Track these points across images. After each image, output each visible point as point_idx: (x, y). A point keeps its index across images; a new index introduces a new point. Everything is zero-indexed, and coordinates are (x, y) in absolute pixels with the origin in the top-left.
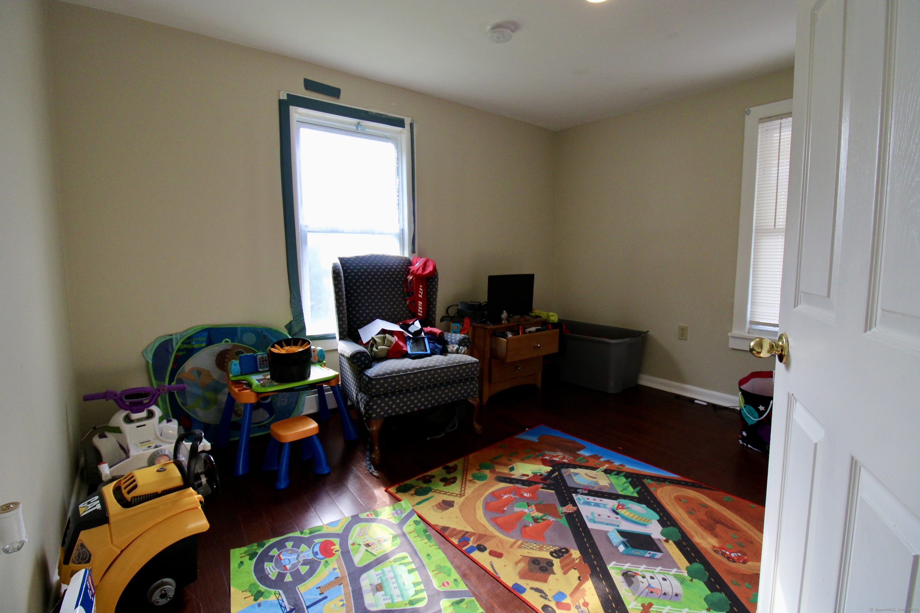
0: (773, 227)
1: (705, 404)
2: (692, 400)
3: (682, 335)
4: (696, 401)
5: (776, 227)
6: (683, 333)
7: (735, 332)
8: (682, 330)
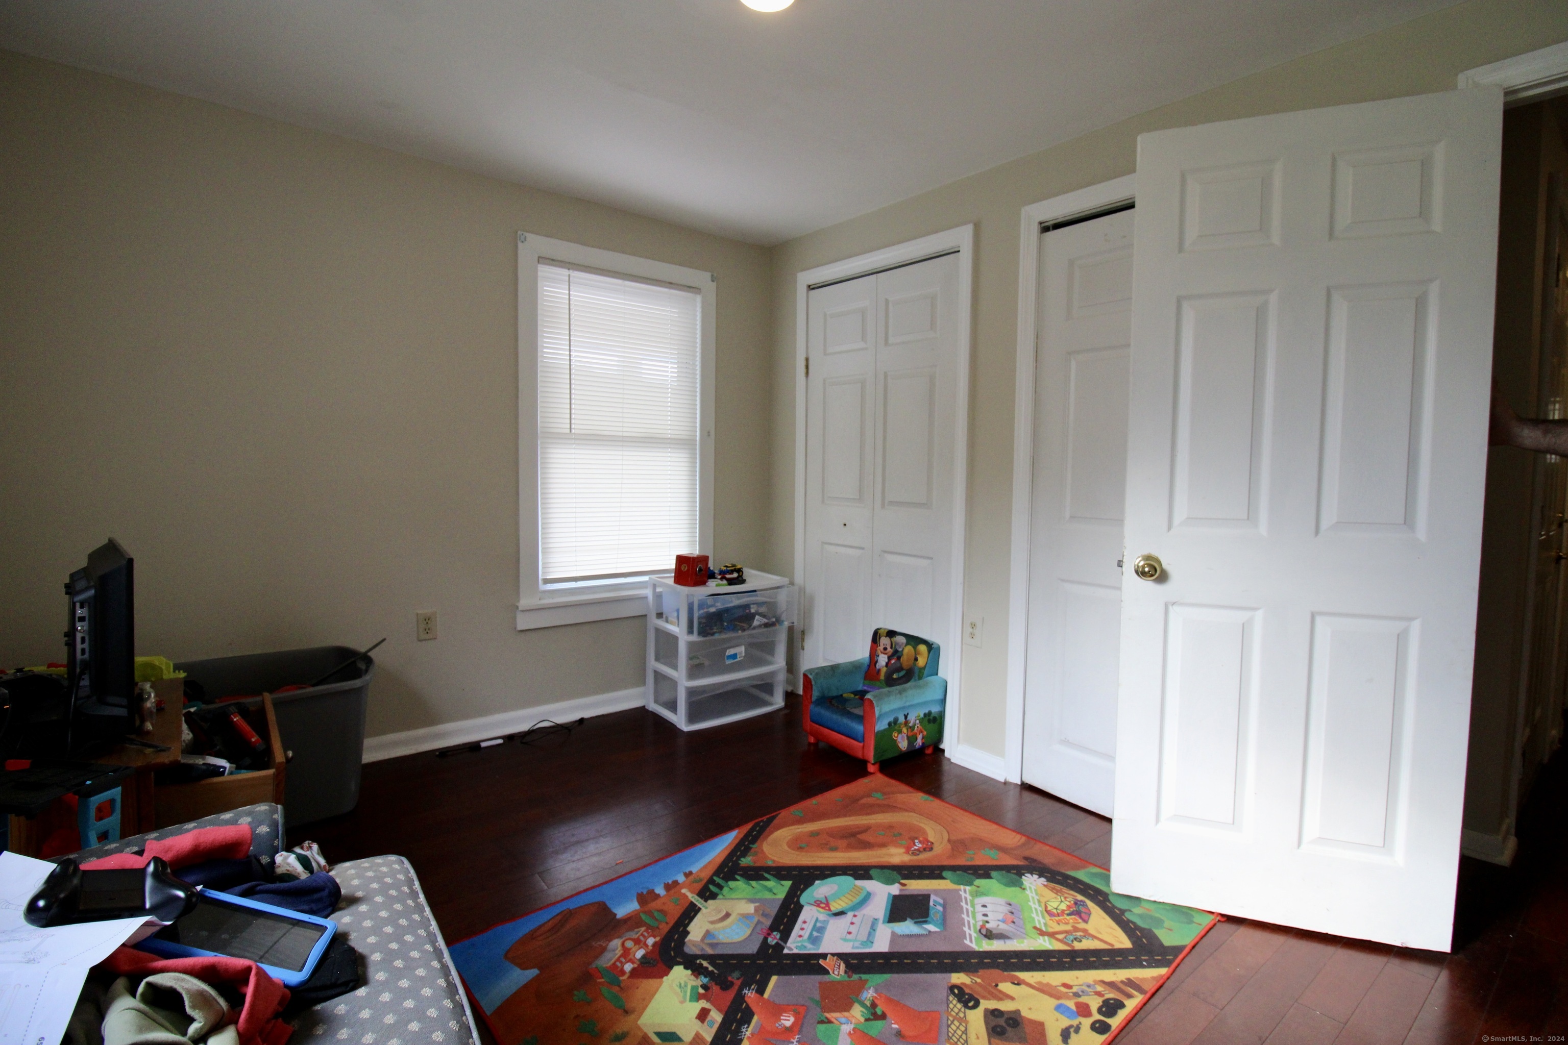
0: (568, 431)
1: (500, 741)
2: (474, 747)
3: (427, 631)
4: (483, 745)
5: (573, 431)
6: (426, 626)
7: (525, 602)
8: (425, 622)
